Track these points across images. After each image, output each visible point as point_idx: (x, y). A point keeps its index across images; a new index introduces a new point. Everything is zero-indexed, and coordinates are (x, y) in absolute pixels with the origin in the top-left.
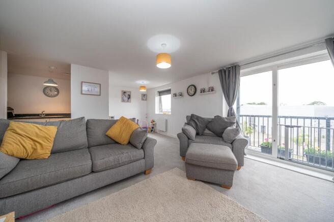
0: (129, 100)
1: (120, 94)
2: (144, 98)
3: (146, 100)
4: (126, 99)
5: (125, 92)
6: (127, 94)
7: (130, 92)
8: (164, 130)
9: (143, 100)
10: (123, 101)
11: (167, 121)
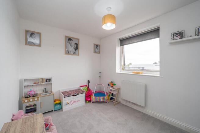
0: (77, 51)
1: (62, 41)
2: (97, 50)
3: (99, 53)
4: (72, 49)
5: (70, 39)
6: (73, 43)
7: (78, 39)
8: (143, 105)
9: (95, 52)
10: (68, 52)
11: (146, 86)
